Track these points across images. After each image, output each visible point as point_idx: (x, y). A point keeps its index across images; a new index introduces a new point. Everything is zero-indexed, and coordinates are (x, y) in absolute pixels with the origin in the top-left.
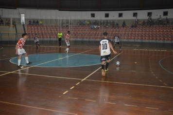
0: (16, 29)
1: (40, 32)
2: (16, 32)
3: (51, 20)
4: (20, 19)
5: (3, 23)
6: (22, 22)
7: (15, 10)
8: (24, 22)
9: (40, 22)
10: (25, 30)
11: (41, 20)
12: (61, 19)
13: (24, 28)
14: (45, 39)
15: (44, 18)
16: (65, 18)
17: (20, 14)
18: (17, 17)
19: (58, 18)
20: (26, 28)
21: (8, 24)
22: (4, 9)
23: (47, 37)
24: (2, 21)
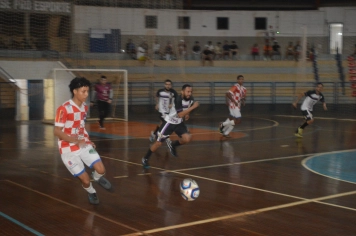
0: (316, 71)
2: (317, 77)
4: (327, 40)
5: (279, 54)
6: (333, 46)
7: (312, 14)
8: (340, 46)
10: (341, 70)
13: (339, 65)
17: (327, 24)
18: (319, 32)
20: (345, 64)
21: (293, 54)
22: (282, 13)
24: (276, 47)
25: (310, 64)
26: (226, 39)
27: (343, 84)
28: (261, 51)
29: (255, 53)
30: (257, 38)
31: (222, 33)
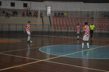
0: (43, 21)
1: (65, 23)
2: (43, 23)
3: (77, 12)
4: (46, 11)
5: (31, 15)
6: (48, 13)
7: (42, 3)
8: (50, 13)
9: (65, 14)
10: (50, 21)
11: (67, 12)
12: (86, 10)
13: (50, 19)
14: (70, 31)
15: (69, 10)
16: (90, 10)
17: (46, 6)
18: (44, 9)
19: (83, 10)
20: (52, 19)
22: (32, 2)
23: (71, 29)
24: (30, 13)
25: (41, 19)
26: (14, 10)
27: (51, 25)
28: (26, 14)
29: (23, 15)
30: (24, 10)
31: (12, 8)
